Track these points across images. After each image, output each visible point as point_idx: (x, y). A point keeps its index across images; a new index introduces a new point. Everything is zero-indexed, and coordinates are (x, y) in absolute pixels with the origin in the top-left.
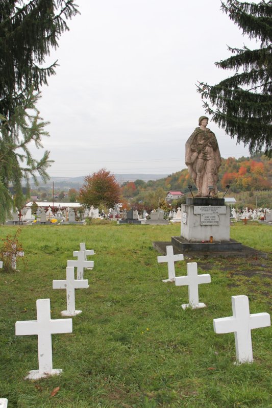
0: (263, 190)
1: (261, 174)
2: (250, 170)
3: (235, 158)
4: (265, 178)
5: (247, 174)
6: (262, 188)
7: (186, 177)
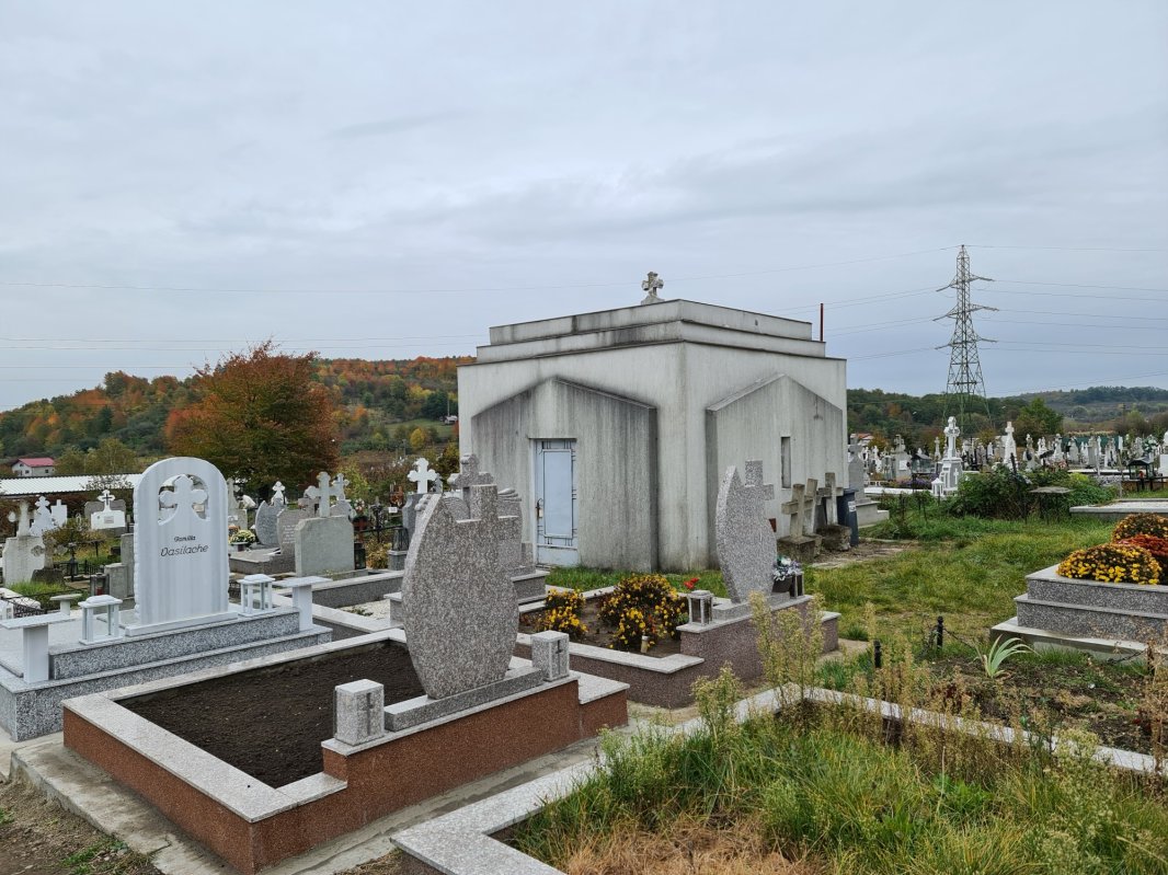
7: (51, 421)
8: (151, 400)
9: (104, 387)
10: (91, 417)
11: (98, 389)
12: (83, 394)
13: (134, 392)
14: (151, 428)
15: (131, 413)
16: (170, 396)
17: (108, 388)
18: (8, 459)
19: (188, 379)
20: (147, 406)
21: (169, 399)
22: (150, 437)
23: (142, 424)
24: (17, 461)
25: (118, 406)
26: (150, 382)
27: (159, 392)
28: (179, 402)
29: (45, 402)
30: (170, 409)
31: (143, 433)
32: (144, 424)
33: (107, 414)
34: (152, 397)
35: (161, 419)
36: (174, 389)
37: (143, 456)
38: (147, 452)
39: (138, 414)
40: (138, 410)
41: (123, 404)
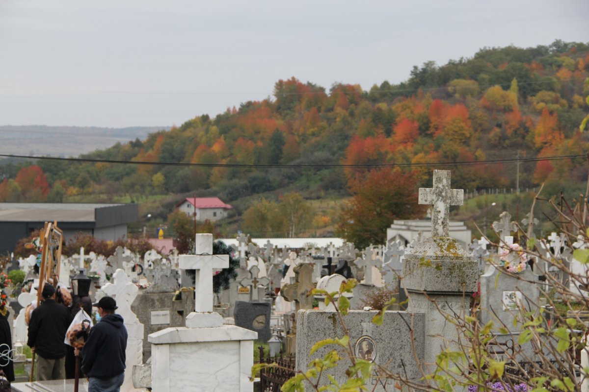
0: (479, 189)
1: (466, 142)
2: (428, 128)
3: (359, 87)
4: (479, 153)
5: (421, 140)
6: (475, 184)
7: (216, 148)
8: (328, 119)
9: (274, 99)
10: (260, 144)
11: (266, 102)
12: (248, 108)
13: (309, 107)
14: (328, 160)
15: (304, 139)
16: (352, 114)
17: (277, 101)
18: (170, 198)
19: (375, 88)
20: (323, 128)
21: (350, 119)
22: (326, 172)
23: (316, 154)
24: (184, 201)
25: (290, 128)
26: (328, 92)
27: (338, 109)
28: (361, 125)
29: (205, 118)
30: (351, 132)
31: (319, 166)
32: (320, 155)
33: (277, 140)
34: (330, 115)
35: (340, 149)
36: (357, 104)
37: (318, 198)
38: (322, 193)
39: (314, 140)
40: (314, 134)
41: (296, 124)
